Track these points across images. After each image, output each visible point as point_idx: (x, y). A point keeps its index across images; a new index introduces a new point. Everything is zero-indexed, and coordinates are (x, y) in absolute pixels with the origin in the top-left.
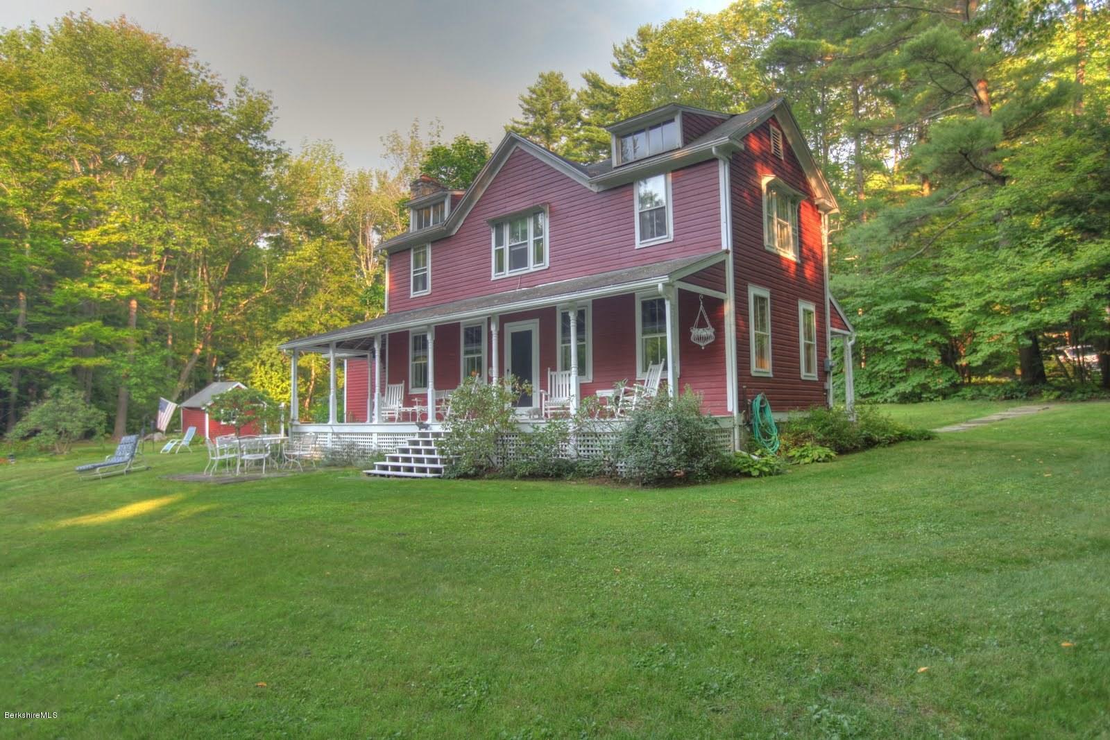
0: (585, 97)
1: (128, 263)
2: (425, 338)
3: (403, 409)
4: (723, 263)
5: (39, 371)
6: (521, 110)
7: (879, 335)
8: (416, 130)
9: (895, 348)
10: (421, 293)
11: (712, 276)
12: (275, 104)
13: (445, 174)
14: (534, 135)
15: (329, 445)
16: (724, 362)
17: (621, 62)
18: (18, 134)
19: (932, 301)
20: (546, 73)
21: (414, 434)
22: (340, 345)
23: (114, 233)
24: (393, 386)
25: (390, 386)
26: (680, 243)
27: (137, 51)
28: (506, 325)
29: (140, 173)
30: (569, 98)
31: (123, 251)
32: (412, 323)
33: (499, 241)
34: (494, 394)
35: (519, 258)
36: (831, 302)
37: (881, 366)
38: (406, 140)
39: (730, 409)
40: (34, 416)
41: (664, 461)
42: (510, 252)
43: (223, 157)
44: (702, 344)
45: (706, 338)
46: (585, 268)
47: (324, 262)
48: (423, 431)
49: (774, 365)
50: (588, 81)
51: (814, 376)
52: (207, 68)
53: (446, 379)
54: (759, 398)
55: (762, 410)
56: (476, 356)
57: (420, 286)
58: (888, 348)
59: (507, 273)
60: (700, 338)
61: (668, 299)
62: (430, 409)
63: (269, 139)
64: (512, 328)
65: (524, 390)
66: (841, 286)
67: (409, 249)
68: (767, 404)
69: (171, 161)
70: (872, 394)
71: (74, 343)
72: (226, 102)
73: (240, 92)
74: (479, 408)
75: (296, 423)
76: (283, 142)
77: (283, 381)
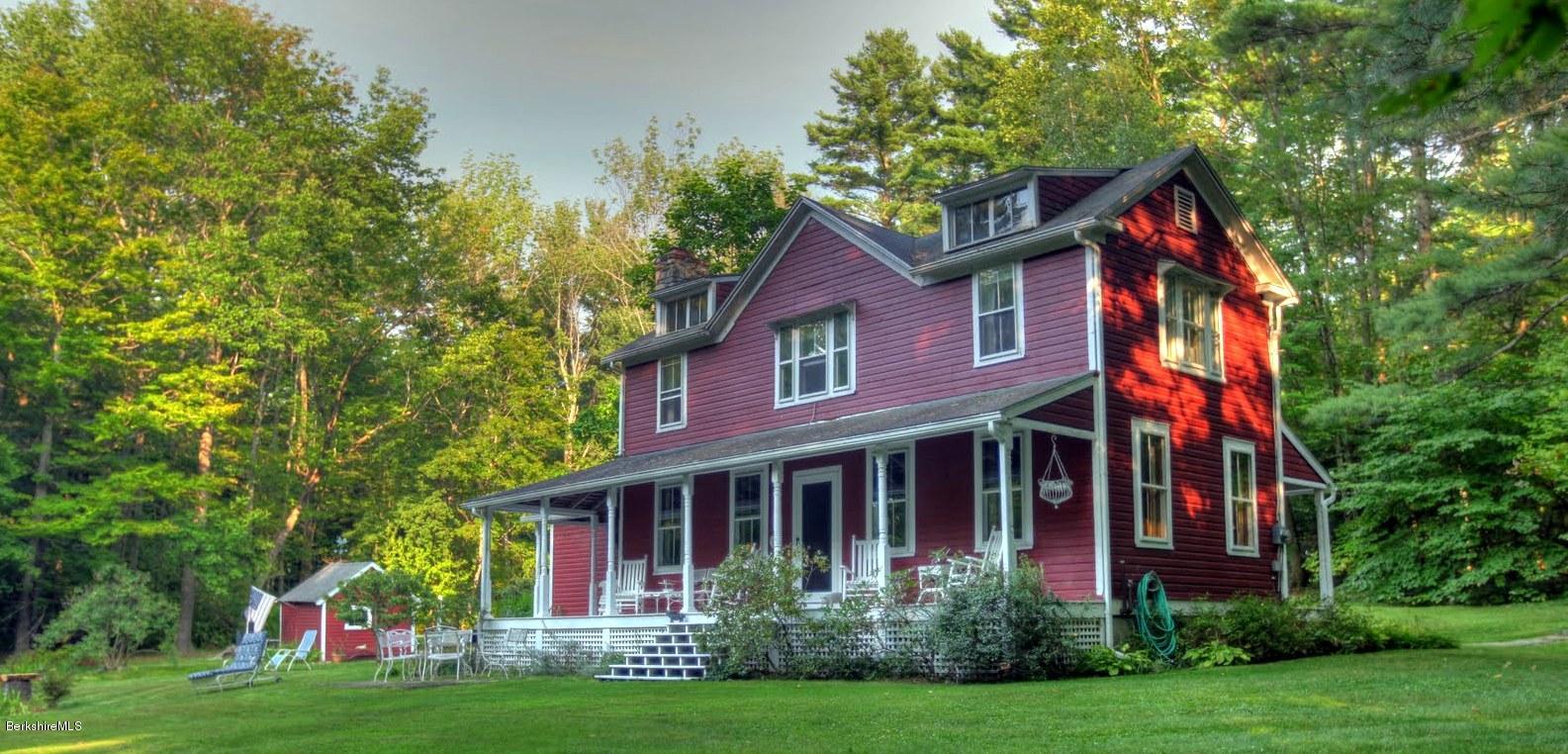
0: (944, 70)
1: (206, 372)
2: (678, 493)
3: (648, 594)
4: (1090, 390)
5: (72, 543)
6: (835, 97)
7: (1429, 488)
8: (654, 136)
9: (1457, 511)
10: (672, 426)
11: (1075, 408)
12: (431, 110)
13: (705, 223)
14: (856, 140)
15: (539, 646)
16: (1091, 527)
17: (1007, 13)
18: (55, 179)
19: (1524, 432)
20: (879, 32)
21: (662, 629)
22: (558, 503)
23: (186, 325)
24: (630, 562)
25: (626, 563)
26: (1035, 360)
27: (226, 39)
28: (796, 474)
29: (226, 229)
30: (919, 74)
31: (197, 353)
32: (660, 472)
33: (786, 354)
34: (775, 570)
35: (813, 378)
36: (1285, 438)
37: (1435, 541)
38: (636, 151)
39: (1099, 592)
40: (80, 608)
41: (985, 650)
42: (801, 367)
43: (353, 200)
44: (1056, 502)
45: (1060, 494)
46: (907, 393)
47: (502, 363)
48: (676, 623)
49: (1175, 533)
50: (951, 46)
51: (1252, 549)
52: (329, 59)
53: (709, 552)
54: (1147, 579)
55: (1152, 596)
56: (752, 518)
57: (671, 415)
58: (1445, 510)
59: (797, 399)
60: (1053, 494)
61: (1003, 441)
62: (686, 594)
63: (422, 168)
64: (802, 479)
65: (816, 565)
66: (1363, 405)
67: (654, 362)
68: (1161, 589)
69: (274, 209)
70: (1425, 590)
71: (127, 498)
72: (355, 111)
73: (378, 92)
74: (757, 590)
75: (489, 616)
76: (443, 170)
77: (432, 564)
